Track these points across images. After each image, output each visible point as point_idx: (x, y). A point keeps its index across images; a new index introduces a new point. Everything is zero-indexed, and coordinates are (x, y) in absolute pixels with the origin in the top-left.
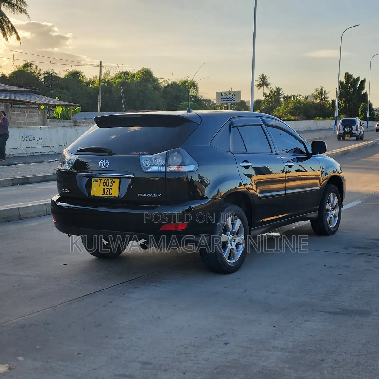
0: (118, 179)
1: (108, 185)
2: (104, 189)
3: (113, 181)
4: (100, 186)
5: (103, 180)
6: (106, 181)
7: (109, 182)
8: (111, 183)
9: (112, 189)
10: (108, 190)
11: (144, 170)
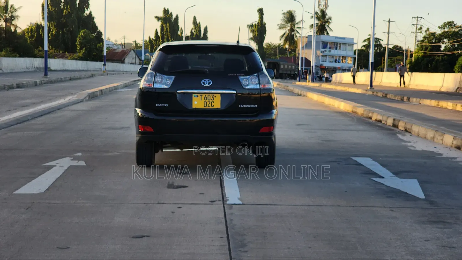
0: (219, 95)
1: (209, 99)
2: (206, 103)
3: (214, 96)
4: (201, 100)
5: (204, 95)
6: (207, 96)
7: (210, 97)
8: (212, 97)
9: (213, 102)
10: (209, 104)
11: (244, 87)
